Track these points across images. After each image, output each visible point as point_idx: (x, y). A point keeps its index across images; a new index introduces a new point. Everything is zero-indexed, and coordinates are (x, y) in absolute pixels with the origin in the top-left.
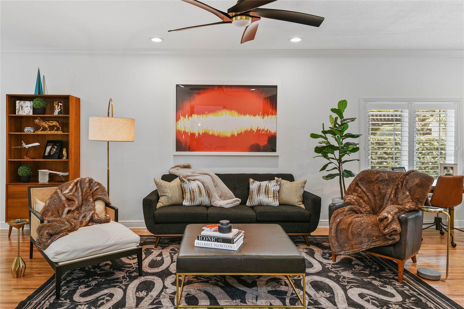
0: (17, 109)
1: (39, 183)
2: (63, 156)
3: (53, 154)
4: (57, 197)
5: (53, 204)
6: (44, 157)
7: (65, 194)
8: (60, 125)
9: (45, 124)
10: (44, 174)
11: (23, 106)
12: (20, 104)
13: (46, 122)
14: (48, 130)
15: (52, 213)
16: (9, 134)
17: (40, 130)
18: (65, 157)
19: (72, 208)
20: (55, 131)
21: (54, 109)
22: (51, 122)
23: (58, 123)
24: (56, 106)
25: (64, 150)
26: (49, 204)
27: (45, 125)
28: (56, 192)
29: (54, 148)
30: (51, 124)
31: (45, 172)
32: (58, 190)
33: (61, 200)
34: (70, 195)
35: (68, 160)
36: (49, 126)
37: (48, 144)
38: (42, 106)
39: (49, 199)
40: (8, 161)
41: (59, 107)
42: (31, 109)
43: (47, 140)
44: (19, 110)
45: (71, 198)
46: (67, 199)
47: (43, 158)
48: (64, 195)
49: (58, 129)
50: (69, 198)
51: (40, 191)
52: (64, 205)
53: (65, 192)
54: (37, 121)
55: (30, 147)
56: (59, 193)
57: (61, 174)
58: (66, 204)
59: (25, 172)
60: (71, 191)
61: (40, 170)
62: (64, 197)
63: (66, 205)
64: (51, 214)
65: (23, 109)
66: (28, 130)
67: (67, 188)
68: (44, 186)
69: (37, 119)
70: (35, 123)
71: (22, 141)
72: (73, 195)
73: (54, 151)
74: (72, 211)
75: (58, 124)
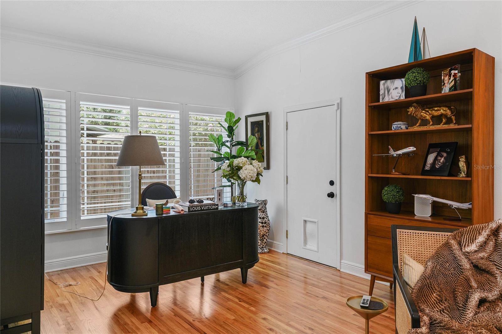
0: (381, 93)
1: (416, 218)
2: (459, 170)
3: (440, 167)
4: (450, 258)
5: (443, 274)
6: (424, 173)
7: (468, 253)
8: (452, 113)
9: (425, 113)
10: (424, 201)
11: (389, 88)
12: (386, 86)
13: (428, 110)
14: (431, 123)
15: (439, 296)
16: (369, 135)
17: (417, 125)
18: (464, 172)
19: (490, 296)
20: (443, 125)
21: (443, 84)
22: (436, 109)
23: (449, 109)
24: (447, 78)
25: (461, 159)
26: (432, 271)
27: (425, 115)
28: (447, 245)
29: (442, 156)
30: (436, 113)
31: (425, 198)
32: (453, 242)
33: (459, 267)
34: (482, 259)
35: (469, 179)
36: (433, 117)
37: (431, 150)
38: (420, 81)
39: (432, 257)
40: (369, 177)
41: (452, 78)
42: (402, 91)
43: (429, 143)
44: (385, 96)
45: (484, 267)
46: (474, 266)
47: (422, 174)
48: (467, 255)
49: (449, 121)
50: (479, 265)
51: (415, 236)
52: (468, 280)
53: (468, 249)
54: (411, 109)
55: (400, 155)
56: (454, 248)
57: (455, 204)
58: (472, 280)
59: (392, 197)
60: (483, 246)
61: (416, 195)
62: (466, 261)
63: (474, 284)
64: (436, 298)
65: (390, 92)
66: (399, 126)
67: (473, 240)
68: (422, 226)
69: (412, 106)
70: (409, 113)
71: (390, 147)
72: (488, 259)
73: (441, 161)
74: (490, 302)
75: (449, 112)
